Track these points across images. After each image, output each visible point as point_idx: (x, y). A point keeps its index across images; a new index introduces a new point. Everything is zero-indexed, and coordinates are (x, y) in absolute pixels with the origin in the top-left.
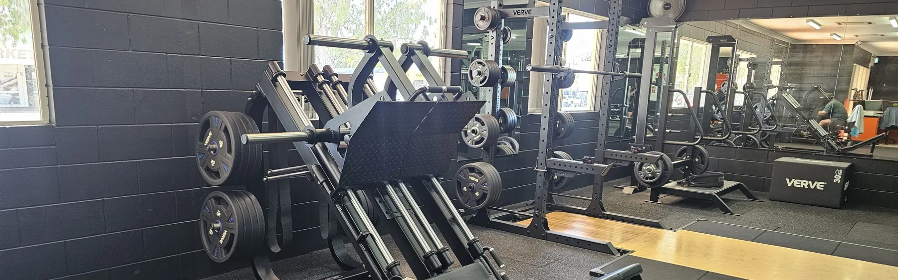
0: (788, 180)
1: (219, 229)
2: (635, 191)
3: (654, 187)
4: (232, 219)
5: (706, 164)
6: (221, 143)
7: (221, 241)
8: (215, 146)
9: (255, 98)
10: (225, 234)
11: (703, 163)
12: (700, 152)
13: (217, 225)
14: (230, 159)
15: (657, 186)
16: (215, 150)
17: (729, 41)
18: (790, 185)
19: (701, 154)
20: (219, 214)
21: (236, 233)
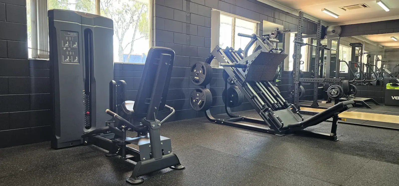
0: (392, 97)
1: (197, 100)
2: (327, 103)
3: (336, 99)
4: (204, 96)
5: (356, 91)
6: (201, 71)
7: (198, 104)
8: (198, 72)
9: (210, 57)
10: (200, 101)
11: (354, 91)
12: (353, 87)
13: (197, 98)
14: (204, 76)
15: (337, 99)
16: (198, 74)
17: (360, 45)
18: (393, 99)
19: (354, 88)
20: (198, 95)
21: (205, 101)
